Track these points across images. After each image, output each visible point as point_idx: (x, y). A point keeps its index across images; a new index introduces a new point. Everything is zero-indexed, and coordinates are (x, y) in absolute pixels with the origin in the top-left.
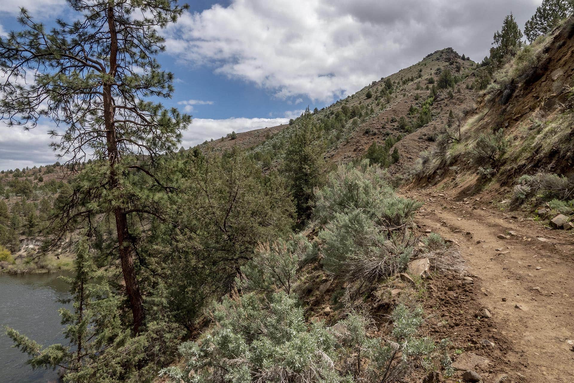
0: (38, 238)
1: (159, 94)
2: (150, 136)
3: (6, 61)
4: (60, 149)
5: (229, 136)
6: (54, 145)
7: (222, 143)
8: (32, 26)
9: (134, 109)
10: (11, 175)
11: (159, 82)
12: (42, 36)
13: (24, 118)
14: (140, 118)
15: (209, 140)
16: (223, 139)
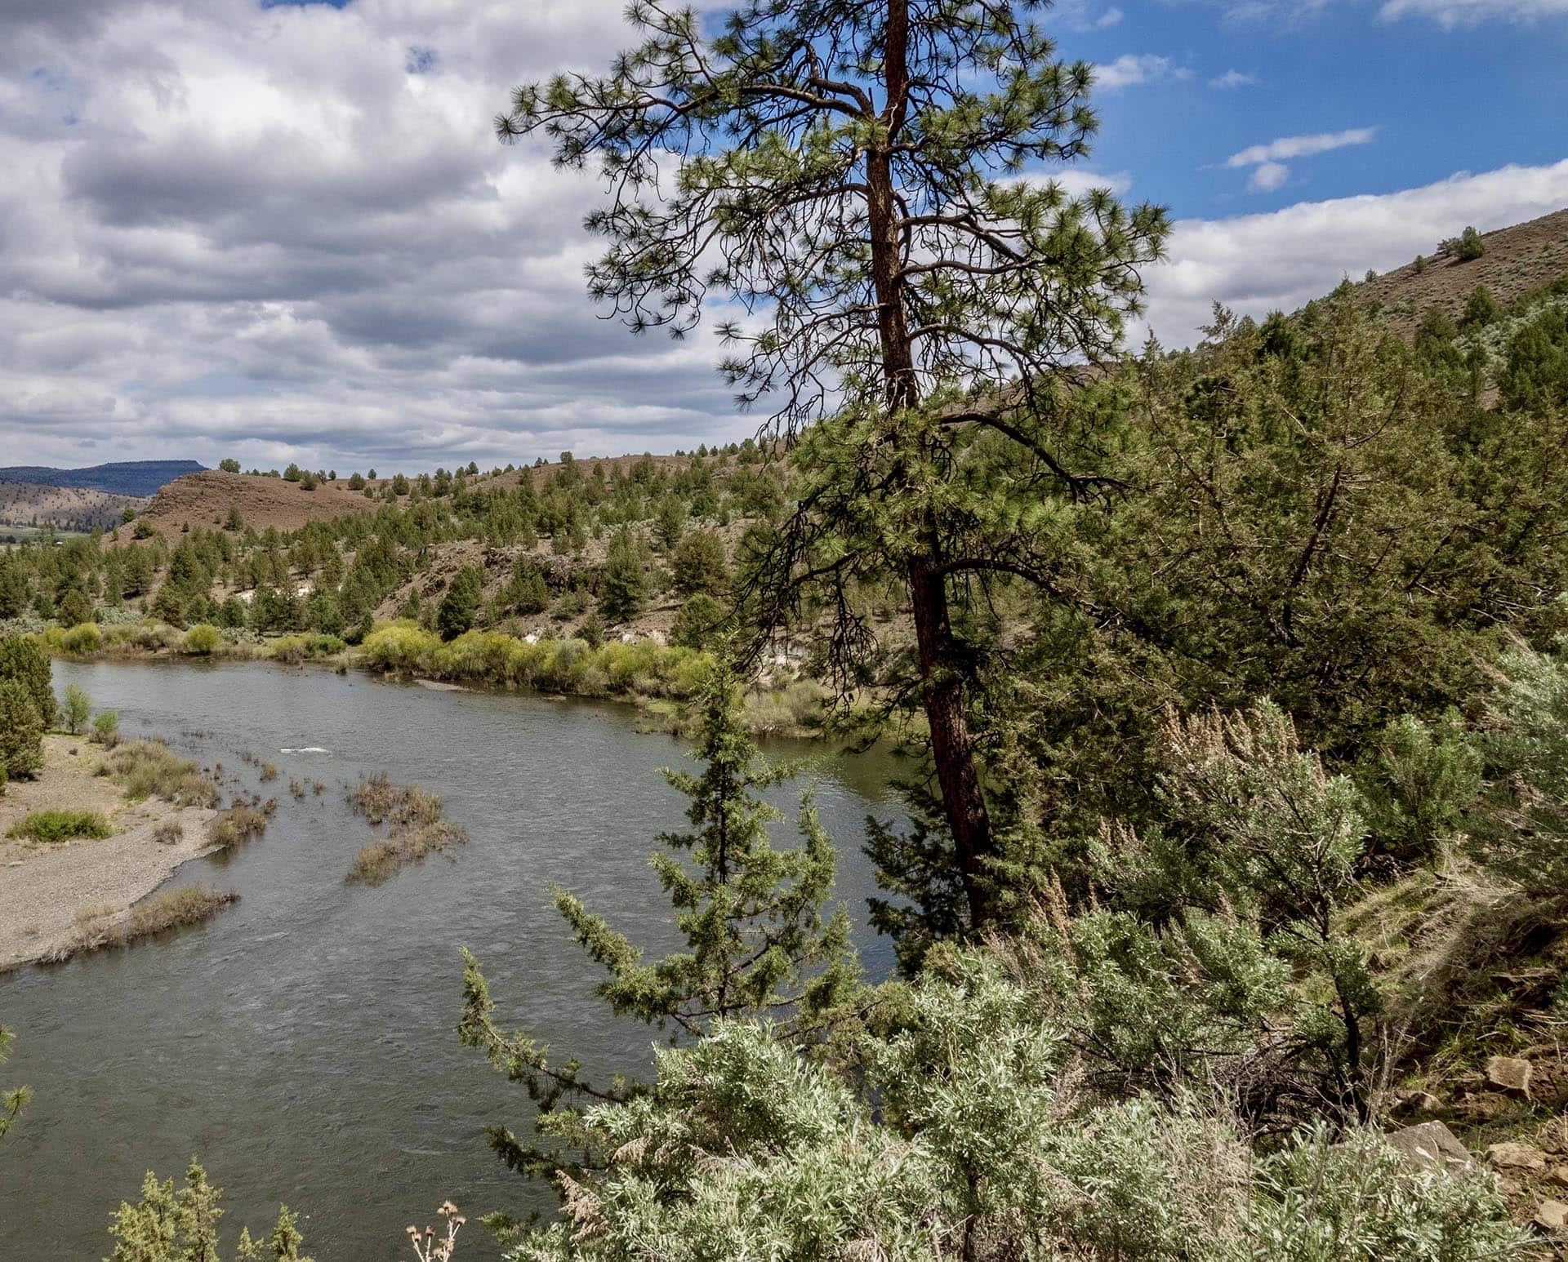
0: (799, 637)
1: (1045, 148)
2: (1025, 305)
3: (617, 145)
4: (746, 378)
5: (1446, 249)
6: (730, 368)
7: (1419, 280)
8: (659, 23)
9: (966, 218)
10: (733, 459)
11: (1039, 107)
12: (688, 48)
13: (670, 302)
14: (986, 249)
15: (1358, 277)
16: (1419, 268)
